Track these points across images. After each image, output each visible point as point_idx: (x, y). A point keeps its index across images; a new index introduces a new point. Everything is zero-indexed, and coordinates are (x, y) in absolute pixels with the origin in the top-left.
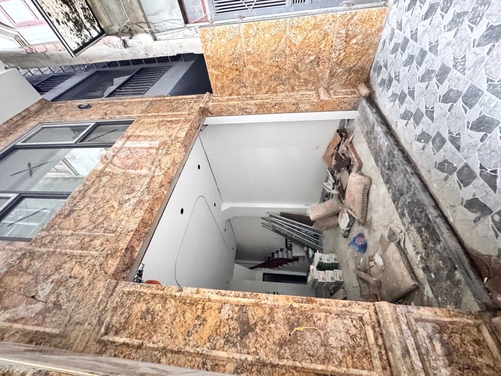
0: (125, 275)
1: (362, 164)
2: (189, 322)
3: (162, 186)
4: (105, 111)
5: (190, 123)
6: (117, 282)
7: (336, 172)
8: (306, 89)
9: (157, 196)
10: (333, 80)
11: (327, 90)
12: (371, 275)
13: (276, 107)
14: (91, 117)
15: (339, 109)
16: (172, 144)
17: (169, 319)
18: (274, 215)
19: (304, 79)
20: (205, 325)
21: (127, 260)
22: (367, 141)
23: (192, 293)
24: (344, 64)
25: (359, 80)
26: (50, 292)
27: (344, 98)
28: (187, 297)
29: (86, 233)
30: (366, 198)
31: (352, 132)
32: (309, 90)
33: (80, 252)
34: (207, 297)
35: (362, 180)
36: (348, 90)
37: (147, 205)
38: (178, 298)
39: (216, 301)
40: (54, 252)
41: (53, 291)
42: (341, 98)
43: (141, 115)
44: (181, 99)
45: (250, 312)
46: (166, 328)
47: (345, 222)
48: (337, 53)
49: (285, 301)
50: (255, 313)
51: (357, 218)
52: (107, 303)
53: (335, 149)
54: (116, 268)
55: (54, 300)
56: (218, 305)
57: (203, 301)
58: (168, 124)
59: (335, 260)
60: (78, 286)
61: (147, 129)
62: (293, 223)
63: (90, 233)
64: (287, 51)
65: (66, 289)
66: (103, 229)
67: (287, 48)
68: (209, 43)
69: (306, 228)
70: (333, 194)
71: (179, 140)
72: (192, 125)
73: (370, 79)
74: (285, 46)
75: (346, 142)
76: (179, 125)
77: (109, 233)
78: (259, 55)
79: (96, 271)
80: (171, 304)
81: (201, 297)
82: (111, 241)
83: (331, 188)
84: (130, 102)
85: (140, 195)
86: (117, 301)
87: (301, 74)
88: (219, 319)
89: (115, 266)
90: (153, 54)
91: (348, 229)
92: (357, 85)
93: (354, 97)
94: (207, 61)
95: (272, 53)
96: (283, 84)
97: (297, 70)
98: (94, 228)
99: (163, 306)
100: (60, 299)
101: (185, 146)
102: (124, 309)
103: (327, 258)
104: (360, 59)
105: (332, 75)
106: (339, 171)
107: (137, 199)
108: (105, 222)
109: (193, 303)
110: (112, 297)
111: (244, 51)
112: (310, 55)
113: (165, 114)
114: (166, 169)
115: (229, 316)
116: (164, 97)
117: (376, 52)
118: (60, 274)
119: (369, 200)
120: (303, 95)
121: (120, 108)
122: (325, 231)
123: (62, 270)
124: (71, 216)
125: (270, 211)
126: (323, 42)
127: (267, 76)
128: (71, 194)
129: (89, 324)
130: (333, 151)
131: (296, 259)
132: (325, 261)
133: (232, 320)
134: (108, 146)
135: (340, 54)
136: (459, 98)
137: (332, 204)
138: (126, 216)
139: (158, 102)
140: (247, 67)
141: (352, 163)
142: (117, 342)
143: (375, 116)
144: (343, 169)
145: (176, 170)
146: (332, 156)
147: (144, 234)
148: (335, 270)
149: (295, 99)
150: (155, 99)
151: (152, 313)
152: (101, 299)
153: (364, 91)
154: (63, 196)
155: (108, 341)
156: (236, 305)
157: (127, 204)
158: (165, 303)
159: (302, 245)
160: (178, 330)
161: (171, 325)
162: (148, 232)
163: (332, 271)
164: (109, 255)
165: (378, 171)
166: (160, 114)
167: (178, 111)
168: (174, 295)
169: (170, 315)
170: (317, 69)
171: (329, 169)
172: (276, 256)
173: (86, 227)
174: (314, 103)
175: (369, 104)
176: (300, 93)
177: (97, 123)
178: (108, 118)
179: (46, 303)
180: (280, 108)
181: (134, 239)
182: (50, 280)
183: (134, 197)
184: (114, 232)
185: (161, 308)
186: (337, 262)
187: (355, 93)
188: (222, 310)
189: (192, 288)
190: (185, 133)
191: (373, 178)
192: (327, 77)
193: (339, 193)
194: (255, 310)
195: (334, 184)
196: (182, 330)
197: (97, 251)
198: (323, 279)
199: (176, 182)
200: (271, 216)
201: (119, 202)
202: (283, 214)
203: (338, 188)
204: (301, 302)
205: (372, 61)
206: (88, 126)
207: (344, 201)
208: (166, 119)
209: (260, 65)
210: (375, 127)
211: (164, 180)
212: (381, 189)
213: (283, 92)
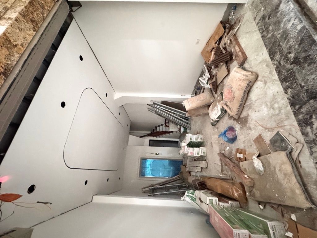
1: (247, 58)
7: (213, 67)
18: (157, 103)
22: (260, 29)
31: (239, 22)
47: (216, 114)
53: (216, 43)
59: (201, 139)
62: (171, 109)
69: (180, 112)
70: (205, 88)
75: (229, 34)
83: (205, 83)
91: (217, 120)
103: (195, 138)
106: (217, 67)
125: (154, 100)
130: (213, 45)
131: (172, 132)
132: (194, 140)
137: (204, 97)
144: (222, 64)
146: (211, 52)
159: (176, 124)
163: (199, 148)
165: (272, 66)
171: (206, 63)
172: (158, 129)
186: (203, 141)
191: (260, 74)
193: (212, 87)
198: (192, 153)
200: (154, 103)
202: (163, 102)
203: (212, 83)
207: (215, 95)
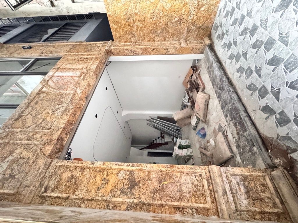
0: (58, 156)
1: (205, 87)
2: (98, 182)
3: (81, 100)
4: (42, 51)
5: (99, 60)
6: (52, 160)
7: (190, 92)
8: (173, 40)
9: (78, 106)
10: (189, 35)
11: (186, 40)
12: (208, 151)
13: (154, 51)
14: (32, 55)
15: (192, 53)
16: (87, 73)
17: (86, 181)
18: (154, 118)
19: (172, 33)
20: (109, 183)
21: (59, 146)
22: (208, 73)
23: (100, 165)
24: (196, 24)
25: (204, 35)
26: (6, 168)
27: (195, 46)
28: (97, 167)
29: (30, 130)
30: (206, 106)
31: (200, 68)
32: (175, 41)
33: (26, 142)
34: (110, 167)
35: (204, 96)
36: (198, 41)
37: (71, 112)
38: (91, 168)
39: (115, 169)
40: (8, 143)
41: (9, 167)
42: (194, 46)
43: (66, 54)
44: (93, 44)
45: (136, 175)
46: (84, 186)
47: (194, 121)
48: (192, 17)
49: (157, 167)
50: (139, 175)
51: (201, 119)
52: (46, 173)
53: (190, 78)
54: (51, 151)
55: (9, 172)
56: (116, 171)
57: (107, 169)
58: (84, 60)
59: (188, 143)
60: (26, 163)
61: (70, 63)
62: (165, 123)
63: (33, 130)
64: (161, 14)
65: (18, 165)
66: (42, 127)
67: (161, 12)
68: (110, 6)
69: (172, 125)
70: (188, 105)
71: (92, 70)
72: (101, 61)
73: (211, 34)
74: (159, 10)
75: (196, 74)
76: (92, 61)
77: (46, 130)
78: (143, 16)
79: (38, 154)
80: (87, 172)
81: (106, 167)
82: (47, 135)
83: (187, 102)
84: (59, 45)
85: (66, 106)
86: (52, 171)
87: (170, 30)
88: (117, 179)
89: (51, 150)
90: (73, 12)
91: (196, 125)
92: (203, 38)
93: (202, 46)
94: (109, 18)
95: (151, 15)
96: (158, 36)
97: (167, 27)
98: (35, 127)
99: (82, 173)
100: (13, 172)
101: (96, 74)
102: (56, 176)
103: (184, 142)
104: (206, 21)
105: (189, 31)
107: (64, 108)
108: (43, 123)
109: (101, 171)
110: (48, 169)
111: (133, 12)
112: (175, 17)
113: (82, 53)
114: (83, 89)
115: (123, 177)
116: (82, 42)
117: (215, 17)
118: (13, 156)
119: (208, 108)
120: (171, 43)
121: (52, 49)
122: (183, 127)
123: (14, 154)
124: (20, 120)
125: (151, 116)
126: (183, 8)
127: (149, 30)
128: (20, 105)
129: (34, 186)
130: (188, 79)
131: (167, 143)
132: (183, 144)
133: (125, 180)
134: (44, 74)
135: (194, 17)
136: (262, 45)
137: (187, 110)
138: (57, 119)
139: (78, 46)
140: (135, 23)
141: (199, 87)
142: (52, 196)
143: (214, 57)
144: (194, 90)
145: (90, 90)
146: (188, 82)
147: (70, 130)
148: (188, 149)
149: (166, 46)
150: (76, 43)
151: (75, 178)
152: (41, 171)
153: (208, 42)
154: (14, 107)
155: (47, 196)
156: (127, 171)
157: (58, 111)
158: (83, 171)
159: (170, 135)
160: (92, 187)
161: (87, 184)
162: (72, 129)
163: (187, 149)
164: (46, 144)
165: (214, 91)
166: (80, 53)
167: (91, 52)
168: (89, 166)
169: (87, 178)
170: (180, 27)
171: (186, 90)
172: (155, 142)
173: (30, 126)
174: (177, 49)
175: (210, 50)
176: (169, 42)
177: (36, 59)
178: (44, 56)
179: (4, 175)
180: (156, 51)
181: (63, 134)
182: (6, 160)
183: (62, 107)
184: (49, 129)
185: (80, 175)
186: (190, 144)
187: (202, 43)
188: (119, 174)
189: (100, 162)
190: (96, 66)
191: (210, 95)
192: (186, 32)
193: (191, 104)
194: (139, 173)
195: (189, 99)
196: (94, 187)
197: (38, 141)
198: (182, 154)
199: (90, 97)
200: (152, 118)
201: (52, 110)
202: (159, 118)
203: (191, 102)
204: (166, 167)
205: (213, 22)
206: (30, 61)
207: (194, 109)
208: (83, 57)
209: (144, 23)
210: (213, 64)
211: (82, 96)
212: (215, 101)
213: (158, 41)
